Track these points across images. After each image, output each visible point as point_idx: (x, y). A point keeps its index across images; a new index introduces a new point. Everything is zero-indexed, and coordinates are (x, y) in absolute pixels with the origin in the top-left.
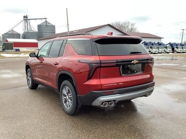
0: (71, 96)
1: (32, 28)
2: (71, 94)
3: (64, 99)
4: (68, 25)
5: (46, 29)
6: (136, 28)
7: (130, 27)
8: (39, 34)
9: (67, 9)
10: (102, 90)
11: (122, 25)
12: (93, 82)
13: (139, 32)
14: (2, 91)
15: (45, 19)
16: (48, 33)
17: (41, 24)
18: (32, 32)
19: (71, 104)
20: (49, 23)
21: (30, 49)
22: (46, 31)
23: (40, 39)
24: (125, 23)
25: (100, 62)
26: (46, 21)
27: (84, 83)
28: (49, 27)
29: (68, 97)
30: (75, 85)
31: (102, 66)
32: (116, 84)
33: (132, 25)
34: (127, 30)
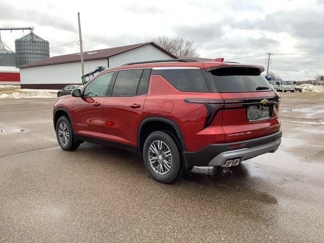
0: (170, 154)
1: (5, 46)
2: (169, 151)
3: (152, 161)
4: (81, 41)
5: (31, 48)
6: (193, 50)
7: (184, 48)
8: (17, 56)
9: (79, 13)
10: (225, 143)
11: (170, 43)
12: (211, 131)
13: (200, 57)
14: (19, 155)
15: (29, 30)
16: (35, 55)
17: (21, 39)
18: (6, 53)
19: (170, 167)
20: (37, 37)
21: (3, 85)
22: (32, 52)
23: (25, 65)
24: (175, 41)
25: (223, 102)
26: (32, 34)
27: (198, 134)
28: (36, 44)
29: (160, 157)
30: (179, 137)
31: (225, 107)
32: (243, 134)
33: (188, 44)
34: (179, 52)
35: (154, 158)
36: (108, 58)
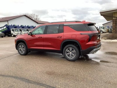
2: (75, 51)
19: (75, 56)
27: (86, 44)
35: (68, 53)
36: (8, 21)
